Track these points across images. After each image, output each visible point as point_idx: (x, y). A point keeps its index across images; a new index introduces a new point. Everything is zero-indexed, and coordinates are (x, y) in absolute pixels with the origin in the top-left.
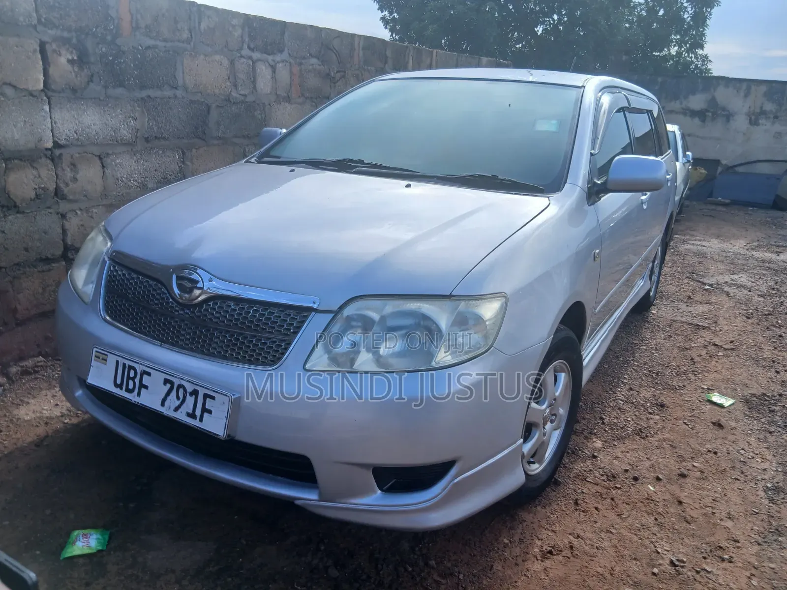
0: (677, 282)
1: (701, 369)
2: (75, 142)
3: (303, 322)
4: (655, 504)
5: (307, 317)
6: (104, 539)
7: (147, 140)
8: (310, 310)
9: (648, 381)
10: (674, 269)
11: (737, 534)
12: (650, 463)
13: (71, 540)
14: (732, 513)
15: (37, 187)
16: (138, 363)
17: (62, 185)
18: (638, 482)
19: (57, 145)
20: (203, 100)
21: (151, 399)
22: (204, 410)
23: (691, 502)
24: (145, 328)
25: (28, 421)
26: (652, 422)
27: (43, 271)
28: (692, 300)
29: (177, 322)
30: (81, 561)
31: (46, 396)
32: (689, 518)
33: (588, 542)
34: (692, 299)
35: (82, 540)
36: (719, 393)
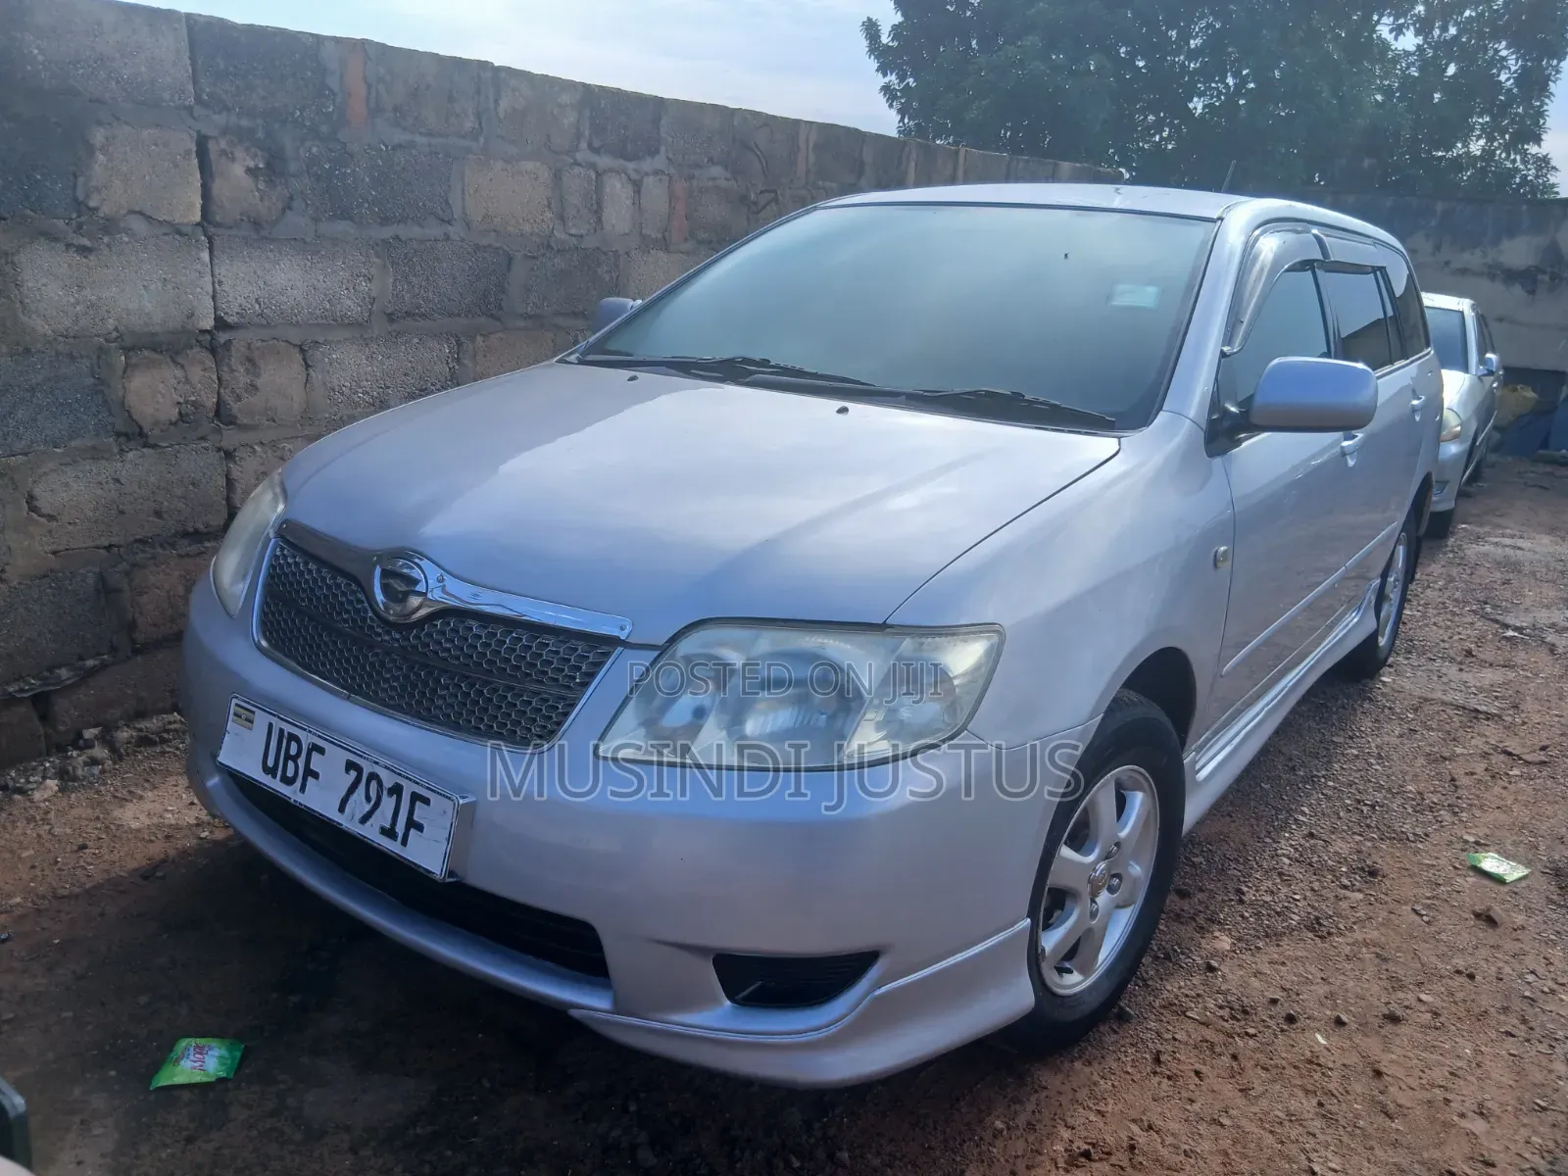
0: (1450, 620)
1: (1469, 802)
2: (256, 320)
3: (599, 665)
4: (1323, 1074)
5: (607, 655)
6: (233, 1058)
7: (391, 318)
8: (613, 642)
9: (1351, 822)
10: (1447, 594)
11: (1494, 1149)
12: (1327, 988)
13: (173, 1055)
14: (1489, 1104)
15: (182, 400)
16: (305, 730)
17: (229, 398)
18: (1294, 1026)
19: (221, 324)
20: (498, 245)
21: (321, 798)
22: (412, 824)
23: (1400, 1073)
24: (324, 665)
25: (138, 831)
26: (1344, 905)
27: (188, 555)
28: (1474, 659)
29: (377, 654)
30: (186, 1095)
31: (176, 786)
32: (1391, 1107)
33: (1169, 1140)
34: (1473, 656)
35: (192, 1057)
36: (1499, 853)
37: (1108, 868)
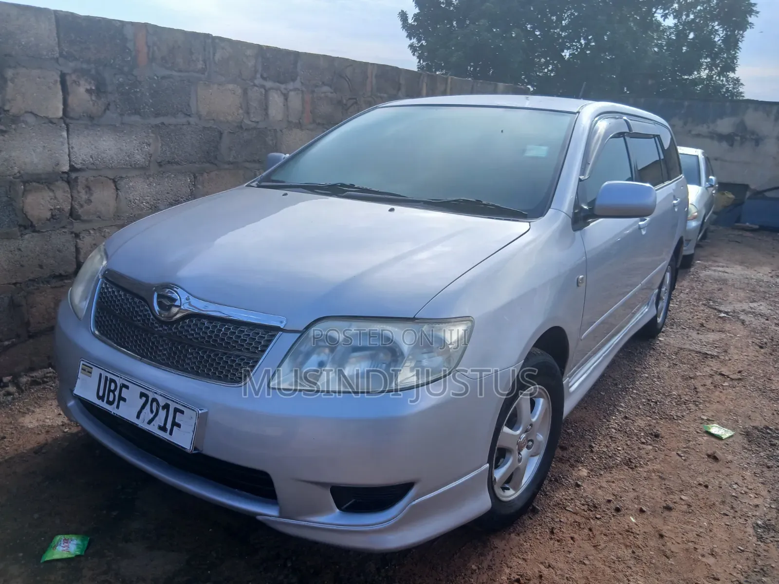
0: (692, 309)
1: (703, 399)
2: (91, 166)
3: (270, 341)
4: (634, 537)
5: (274, 336)
6: (84, 545)
7: (160, 164)
8: (278, 329)
9: (646, 410)
10: (691, 295)
11: (718, 571)
12: (636, 494)
13: (53, 544)
14: (716, 550)
15: (52, 208)
16: (118, 377)
17: (77, 207)
18: (619, 513)
19: (73, 169)
20: (215, 127)
21: (127, 411)
22: (175, 424)
23: (673, 536)
24: (128, 343)
25: (32, 429)
26: (643, 452)
27: (56, 287)
28: (704, 328)
29: (156, 337)
30: (60, 565)
31: (51, 405)
32: (668, 553)
33: (559, 572)
34: (704, 326)
35: (62, 545)
36: (719, 424)
37: (526, 437)
